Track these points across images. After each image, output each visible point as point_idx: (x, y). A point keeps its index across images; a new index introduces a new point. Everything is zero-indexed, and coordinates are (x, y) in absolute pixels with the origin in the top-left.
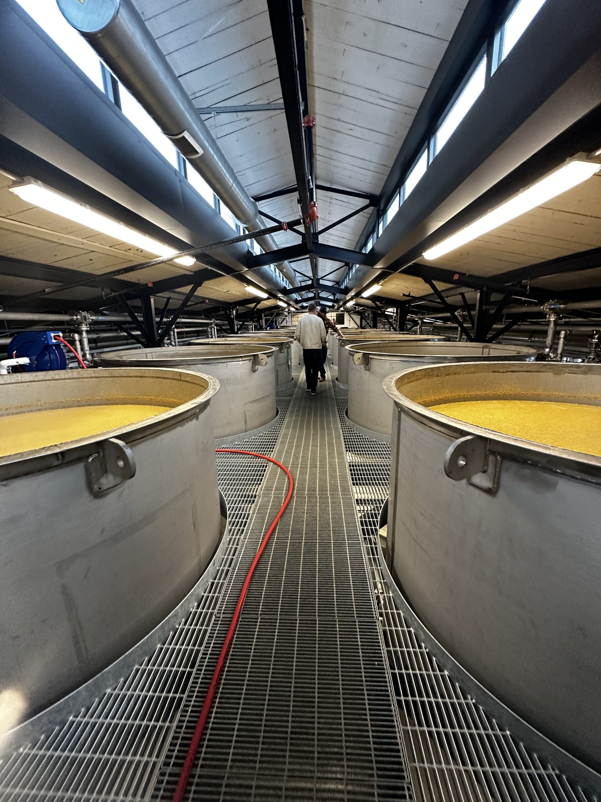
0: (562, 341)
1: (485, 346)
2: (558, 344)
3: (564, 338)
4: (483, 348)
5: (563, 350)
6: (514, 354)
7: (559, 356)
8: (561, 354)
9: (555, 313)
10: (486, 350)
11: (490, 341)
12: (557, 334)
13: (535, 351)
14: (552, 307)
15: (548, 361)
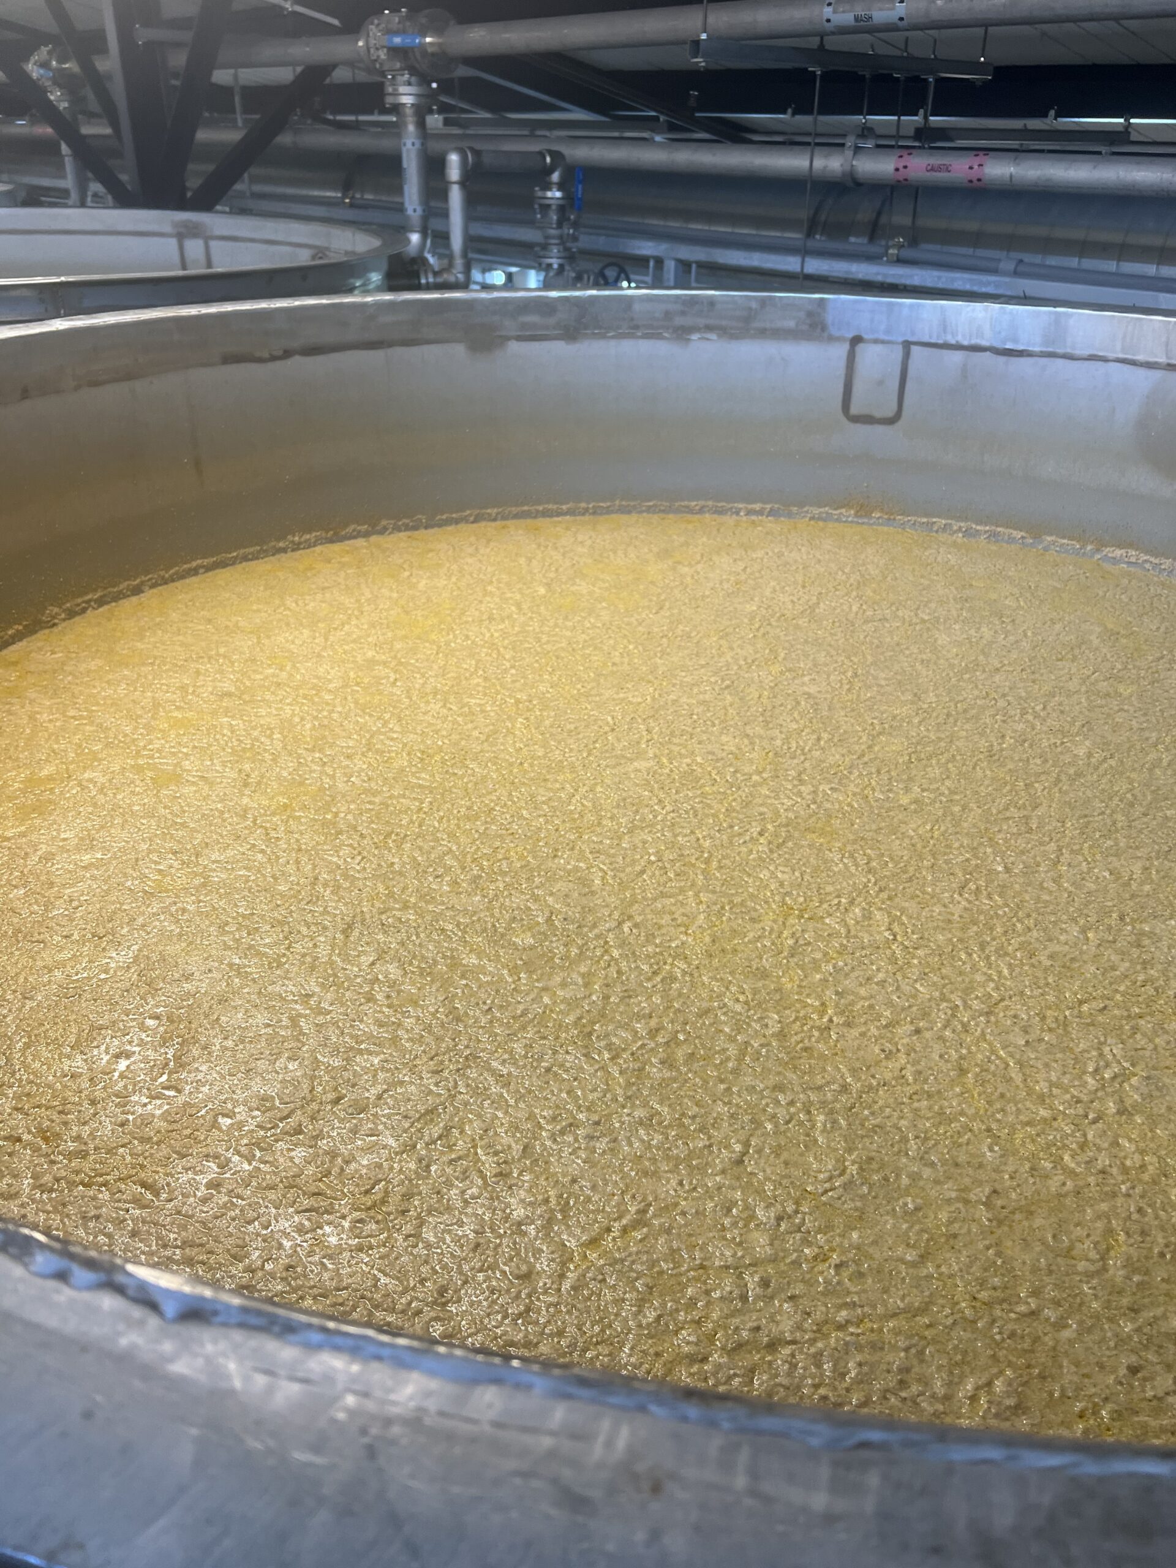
0: (456, 196)
1: (185, 224)
2: (445, 214)
3: (463, 183)
4: (181, 237)
5: (472, 242)
6: (303, 258)
7: (459, 262)
8: (465, 254)
9: (413, 71)
10: (194, 248)
11: (205, 201)
12: (434, 167)
13: (376, 243)
14: (397, 40)
15: (428, 288)
